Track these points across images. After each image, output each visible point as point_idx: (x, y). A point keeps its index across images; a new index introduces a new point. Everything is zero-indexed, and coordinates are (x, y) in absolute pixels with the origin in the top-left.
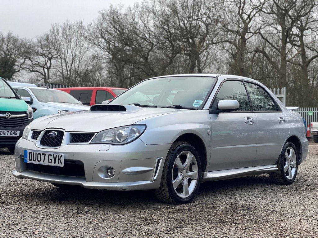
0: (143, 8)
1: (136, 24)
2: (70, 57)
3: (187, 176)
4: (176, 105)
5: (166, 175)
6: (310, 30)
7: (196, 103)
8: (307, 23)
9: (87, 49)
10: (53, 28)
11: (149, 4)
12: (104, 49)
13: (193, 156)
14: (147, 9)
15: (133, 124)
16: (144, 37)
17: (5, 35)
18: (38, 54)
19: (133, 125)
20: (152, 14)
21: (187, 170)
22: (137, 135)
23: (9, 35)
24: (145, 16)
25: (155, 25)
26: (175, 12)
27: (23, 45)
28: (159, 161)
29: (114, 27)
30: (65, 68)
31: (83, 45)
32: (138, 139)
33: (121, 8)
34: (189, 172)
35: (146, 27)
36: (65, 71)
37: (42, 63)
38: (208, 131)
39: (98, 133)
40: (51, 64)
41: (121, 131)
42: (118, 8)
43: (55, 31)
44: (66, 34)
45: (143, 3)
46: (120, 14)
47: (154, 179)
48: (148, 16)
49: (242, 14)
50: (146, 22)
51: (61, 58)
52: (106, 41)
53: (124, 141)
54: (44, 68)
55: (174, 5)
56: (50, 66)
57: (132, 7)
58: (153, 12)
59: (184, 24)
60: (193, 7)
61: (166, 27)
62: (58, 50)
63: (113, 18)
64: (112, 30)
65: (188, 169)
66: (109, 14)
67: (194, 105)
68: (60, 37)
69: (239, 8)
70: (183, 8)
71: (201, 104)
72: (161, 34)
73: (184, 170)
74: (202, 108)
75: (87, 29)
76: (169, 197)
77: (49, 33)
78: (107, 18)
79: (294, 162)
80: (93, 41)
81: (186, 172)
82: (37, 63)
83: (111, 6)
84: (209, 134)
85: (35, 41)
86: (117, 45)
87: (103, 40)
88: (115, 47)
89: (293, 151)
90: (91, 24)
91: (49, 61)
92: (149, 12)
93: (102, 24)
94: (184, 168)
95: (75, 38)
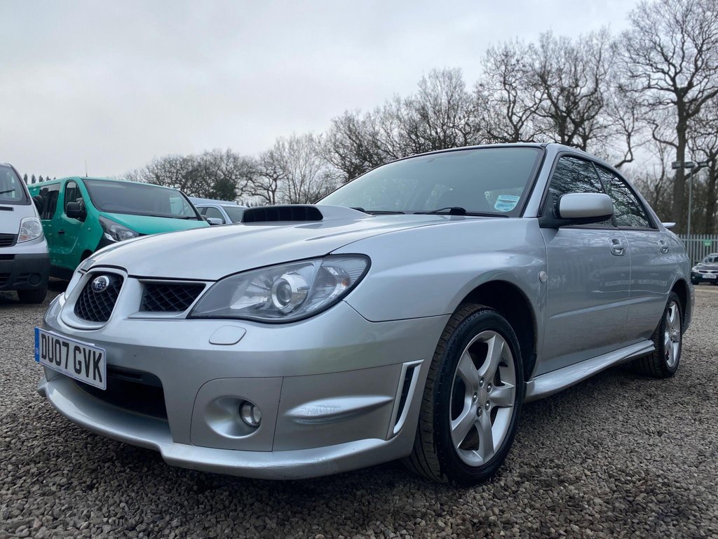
0: (385, 113)
1: (377, 134)
2: (298, 177)
3: (488, 402)
4: (453, 207)
5: (431, 411)
6: (595, 139)
7: (501, 203)
8: (591, 130)
9: (318, 167)
10: (278, 143)
11: (393, 107)
12: (337, 165)
13: (503, 344)
14: (389, 114)
15: (328, 254)
16: (386, 149)
17: (224, 152)
18: (261, 174)
19: (328, 256)
20: (395, 121)
21: (490, 384)
22: (341, 288)
23: (228, 152)
24: (388, 123)
25: (401, 135)
26: (425, 116)
27: (244, 164)
28: (410, 370)
29: (350, 138)
30: (294, 191)
31: (314, 162)
32: (342, 303)
33: (358, 113)
34: (494, 390)
35: (389, 136)
36: (292, 194)
37: (266, 185)
38: (542, 273)
39: (217, 281)
40: (276, 186)
41: (286, 277)
42: (354, 114)
43: (281, 147)
44: (293, 150)
45: (385, 107)
46: (357, 122)
47: (395, 432)
48: (391, 123)
49: (512, 115)
50: (389, 131)
51: (288, 178)
52: (341, 156)
53: (296, 308)
54: (268, 190)
55: (423, 108)
56: (276, 188)
57: (372, 113)
58: (398, 117)
59: (437, 133)
60: (447, 112)
61: (413, 137)
62: (284, 168)
63: (349, 127)
64: (348, 142)
65: (492, 382)
66: (344, 122)
67: (499, 206)
68: (286, 154)
69: (509, 108)
70: (435, 113)
71: (515, 204)
72: (407, 145)
73: (481, 385)
74: (519, 214)
75: (317, 141)
76: (442, 474)
77: (273, 148)
78: (341, 126)
79: (676, 332)
80: (325, 155)
81: (486, 391)
82: (260, 185)
83: (346, 112)
84: (544, 280)
85: (257, 158)
86: (353, 161)
87: (337, 155)
88: (352, 163)
89: (677, 309)
90: (322, 135)
91: (274, 183)
92: (393, 118)
93: (335, 135)
94: (482, 379)
95: (304, 154)
